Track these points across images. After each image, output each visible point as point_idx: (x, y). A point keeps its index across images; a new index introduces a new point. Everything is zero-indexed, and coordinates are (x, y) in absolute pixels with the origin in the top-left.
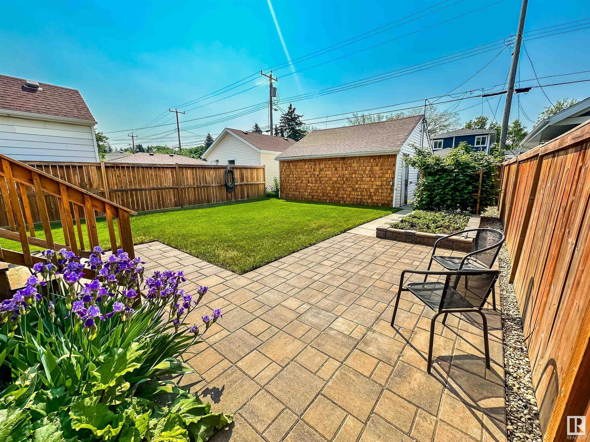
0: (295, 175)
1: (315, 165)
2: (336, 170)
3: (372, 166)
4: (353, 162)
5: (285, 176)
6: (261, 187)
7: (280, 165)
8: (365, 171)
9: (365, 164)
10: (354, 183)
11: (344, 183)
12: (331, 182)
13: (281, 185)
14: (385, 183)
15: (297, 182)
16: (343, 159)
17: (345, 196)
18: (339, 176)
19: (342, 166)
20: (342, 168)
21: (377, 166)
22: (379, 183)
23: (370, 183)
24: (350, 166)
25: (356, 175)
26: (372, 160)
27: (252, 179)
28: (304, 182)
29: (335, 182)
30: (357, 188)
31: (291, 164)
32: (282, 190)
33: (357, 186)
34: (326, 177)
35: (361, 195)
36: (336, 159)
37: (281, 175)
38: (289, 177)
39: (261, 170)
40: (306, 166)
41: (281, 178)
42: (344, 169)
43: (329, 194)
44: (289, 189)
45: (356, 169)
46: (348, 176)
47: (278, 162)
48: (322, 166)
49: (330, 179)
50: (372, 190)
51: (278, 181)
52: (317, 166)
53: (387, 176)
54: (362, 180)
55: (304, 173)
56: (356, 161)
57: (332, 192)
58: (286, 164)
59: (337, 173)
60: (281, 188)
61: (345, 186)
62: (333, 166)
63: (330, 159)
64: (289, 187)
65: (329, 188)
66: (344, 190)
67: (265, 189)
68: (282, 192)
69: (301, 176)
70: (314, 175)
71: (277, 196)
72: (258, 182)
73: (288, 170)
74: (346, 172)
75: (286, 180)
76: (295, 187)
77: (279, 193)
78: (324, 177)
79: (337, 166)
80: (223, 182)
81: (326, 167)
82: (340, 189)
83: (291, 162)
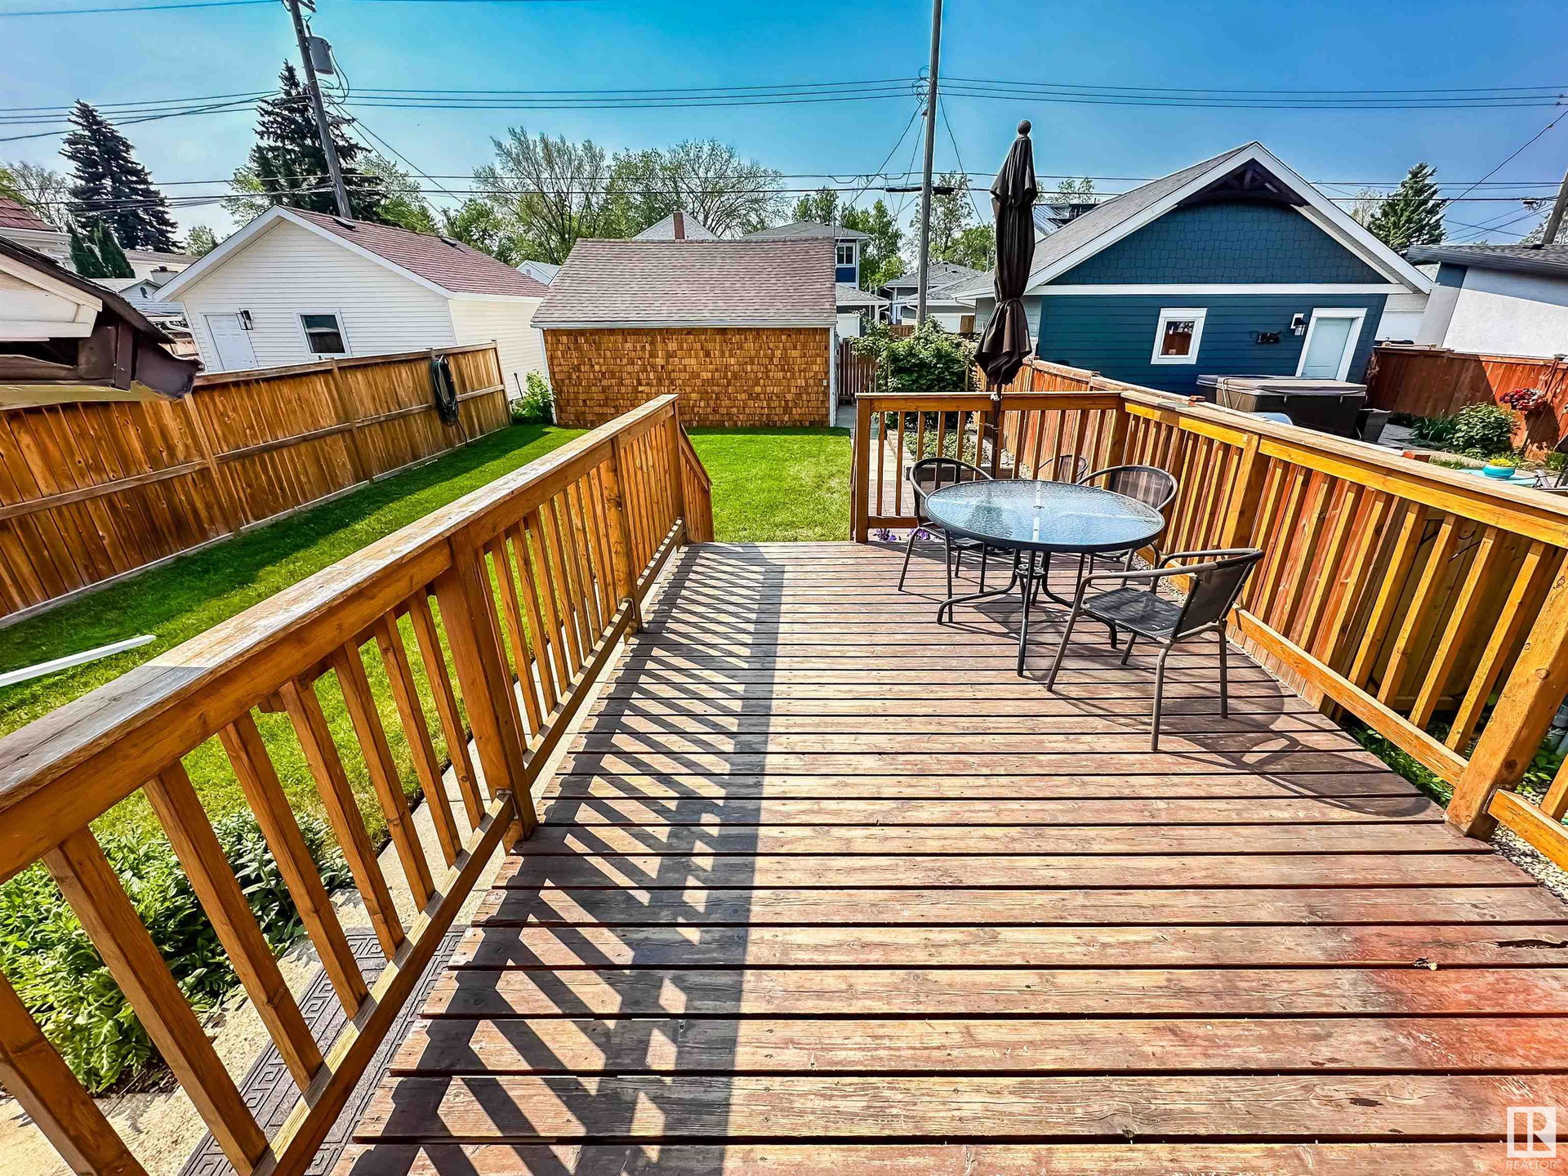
0: (597, 368)
1: (652, 343)
2: (707, 354)
3: (785, 349)
4: (746, 339)
5: (566, 369)
6: (499, 399)
7: (546, 342)
8: (771, 359)
9: (771, 345)
10: (750, 383)
11: (729, 384)
12: (699, 382)
13: (558, 390)
14: (811, 382)
15: (605, 382)
16: (722, 331)
17: (734, 410)
18: (717, 370)
19: (721, 346)
20: (722, 352)
21: (795, 348)
22: (801, 382)
23: (785, 382)
24: (741, 348)
25: (755, 367)
26: (784, 337)
27: (480, 383)
29: (711, 382)
30: (759, 394)
31: (581, 340)
32: (562, 403)
33: (758, 389)
34: (685, 371)
35: (769, 407)
36: (704, 331)
37: (551, 365)
38: (580, 371)
39: (491, 354)
40: (629, 345)
41: (553, 373)
42: (727, 355)
43: (696, 410)
44: (584, 401)
45: (753, 353)
46: (736, 368)
47: (538, 334)
48: (672, 346)
49: (695, 375)
50: (789, 397)
51: (548, 385)
52: (659, 346)
53: (816, 368)
54: (768, 377)
55: (625, 361)
56: (750, 338)
57: (702, 404)
58: (564, 339)
59: (711, 363)
60: (556, 401)
61: (730, 390)
62: (698, 346)
63: (690, 331)
64: (581, 397)
65: (694, 396)
66: (730, 399)
67: (507, 404)
68: (561, 409)
69: (617, 369)
70: (653, 367)
71: (550, 422)
72: (491, 390)
73: (575, 354)
74: (732, 361)
75: (570, 378)
76: (602, 396)
77: (553, 410)
78: (680, 371)
79: (709, 346)
80: (431, 401)
81: (682, 349)
82: (722, 396)
83: (582, 332)
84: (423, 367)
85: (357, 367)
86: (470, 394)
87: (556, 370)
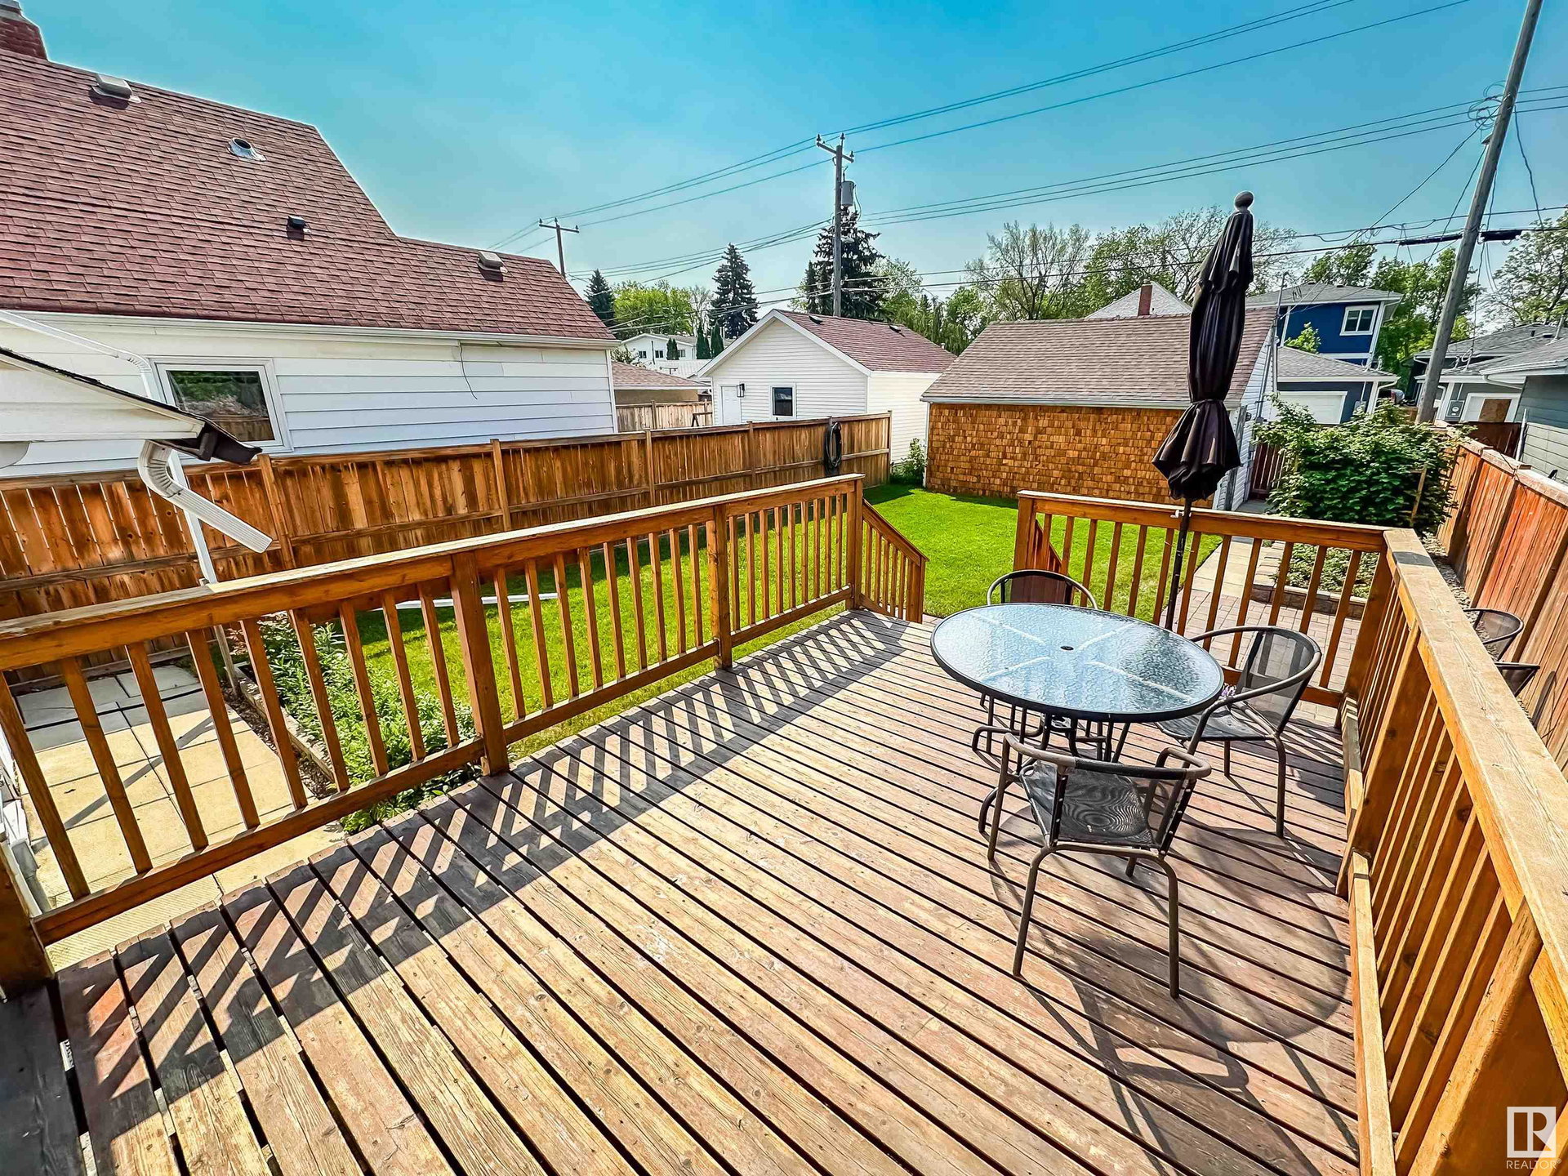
0: (969, 439)
1: (1024, 419)
2: (1078, 433)
4: (1123, 419)
5: (942, 438)
6: (882, 461)
7: (931, 414)
8: (1149, 442)
9: (1152, 427)
10: (1120, 465)
11: (1095, 464)
12: (1063, 460)
13: (931, 457)
15: (973, 453)
16: (1099, 410)
18: (1085, 449)
19: (1094, 426)
20: (1095, 431)
24: (1116, 428)
25: (1128, 449)
27: (868, 446)
28: (993, 454)
29: (1078, 460)
31: (961, 413)
32: (933, 468)
33: (1127, 473)
34: (1052, 448)
36: (1079, 409)
37: (931, 435)
38: (953, 441)
39: (884, 423)
40: (1002, 421)
41: (931, 441)
42: (1100, 433)
44: (952, 468)
45: (1129, 435)
46: (1107, 449)
47: (926, 406)
48: (1044, 423)
49: (1062, 453)
51: (924, 451)
52: (1031, 420)
54: (1141, 461)
55: (995, 434)
56: (1129, 418)
57: (1063, 482)
58: (946, 412)
59: (1080, 442)
60: (929, 467)
61: (1096, 470)
62: (1070, 424)
63: (1064, 409)
64: (950, 464)
65: (1056, 473)
66: (1093, 480)
67: (889, 465)
68: (931, 474)
69: (986, 441)
70: (1021, 442)
71: (918, 484)
72: (878, 452)
73: (952, 426)
74: (1104, 441)
75: (944, 447)
76: (967, 465)
77: (925, 475)
78: (1046, 448)
79: (1082, 425)
80: (821, 457)
81: (1053, 426)
82: (1085, 476)
83: (962, 406)
84: (821, 430)
85: (768, 429)
86: (856, 454)
87: (935, 438)
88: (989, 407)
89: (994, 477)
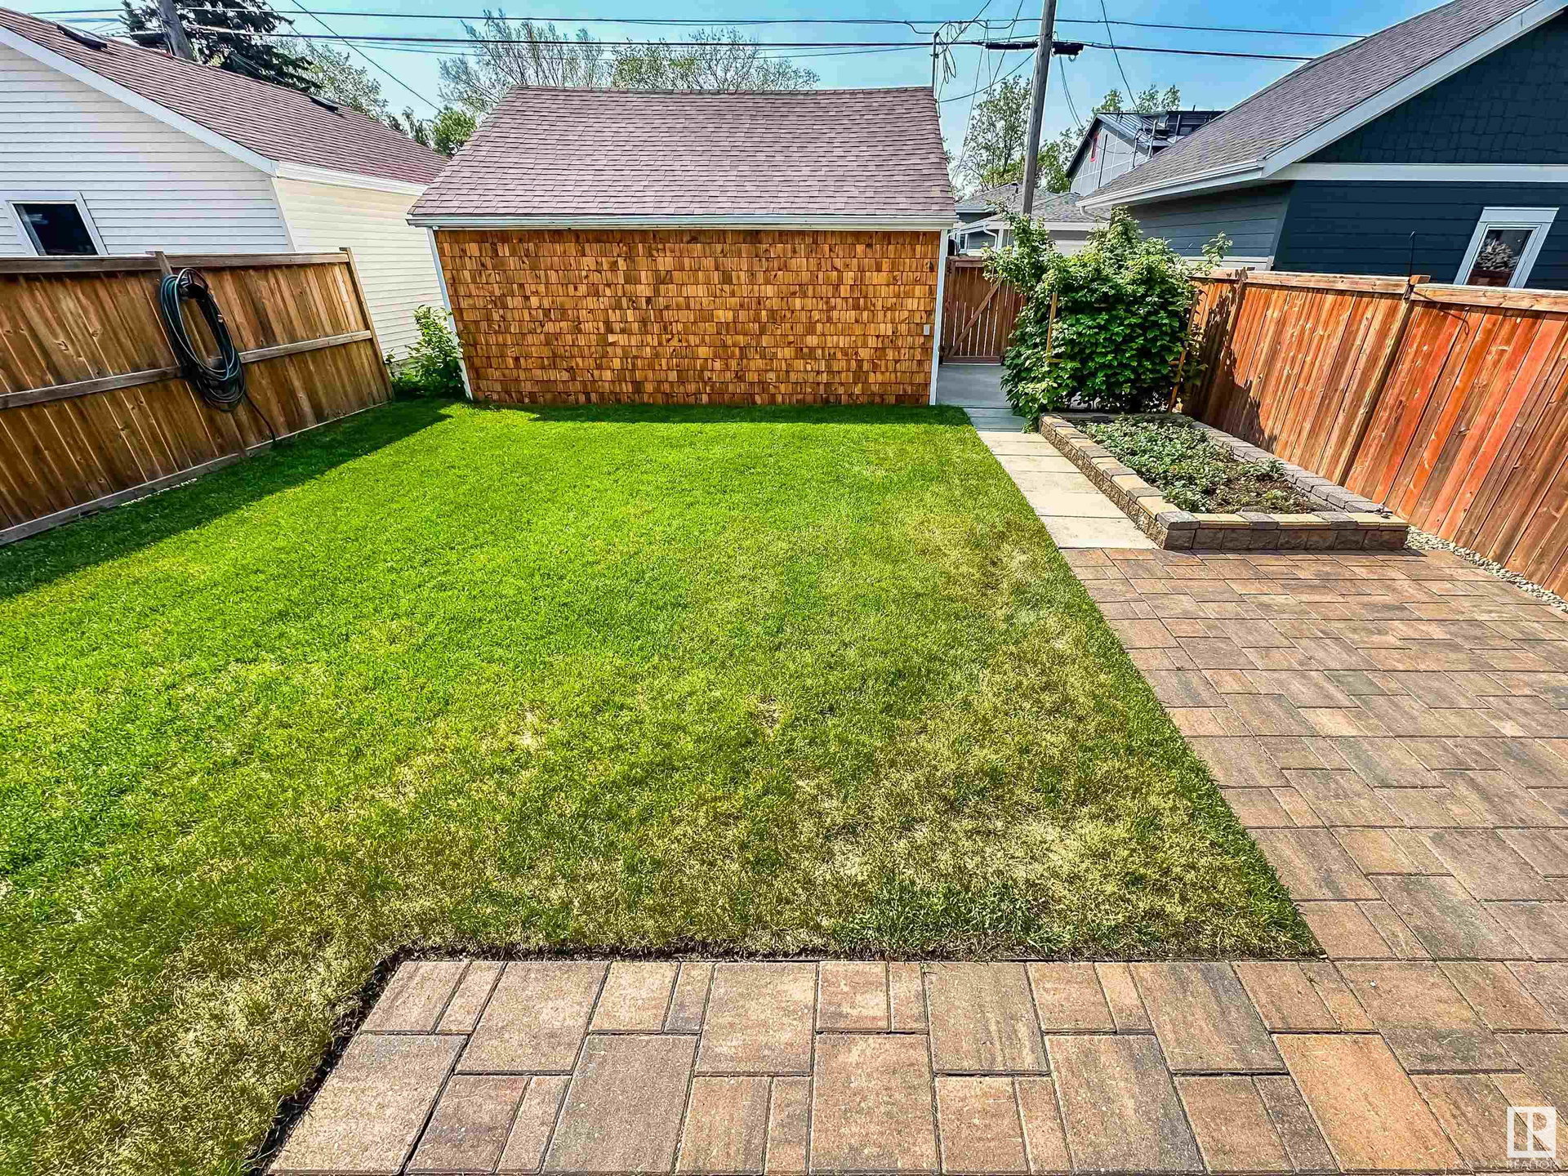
0: (534, 301)
1: (630, 257)
2: (727, 279)
3: (861, 270)
4: (794, 251)
5: (480, 303)
6: (363, 358)
7: (441, 252)
8: (837, 287)
9: (838, 263)
10: (800, 329)
11: (762, 332)
12: (710, 328)
13: (467, 343)
14: (903, 328)
15: (550, 327)
16: (753, 236)
17: (772, 376)
18: (742, 306)
19: (751, 265)
20: (752, 274)
21: (879, 270)
22: (886, 329)
23: (858, 330)
24: (784, 267)
25: (808, 302)
26: (860, 248)
27: (313, 327)
28: (587, 327)
29: (732, 327)
30: (812, 349)
31: (504, 250)
32: (477, 362)
33: (812, 341)
34: (688, 308)
35: (830, 372)
36: (720, 235)
37: (454, 297)
38: (505, 307)
39: (338, 273)
40: (588, 262)
41: (457, 310)
43: (707, 374)
44: (517, 359)
45: (805, 277)
46: (775, 304)
47: (424, 240)
48: (665, 262)
49: (706, 316)
50: (864, 354)
51: (449, 326)
52: (642, 262)
53: (911, 304)
55: (582, 289)
56: (802, 249)
57: (718, 365)
58: (473, 248)
59: (733, 295)
60: (468, 358)
61: (765, 341)
62: (709, 263)
63: (695, 236)
64: (511, 352)
65: (703, 351)
67: (381, 366)
68: (476, 373)
69: (569, 304)
70: (633, 301)
71: (458, 395)
72: (342, 339)
73: (495, 277)
75: (489, 320)
76: (546, 352)
77: (464, 376)
78: (679, 308)
79: (729, 263)
81: (682, 269)
83: (504, 236)
87: (464, 304)
88: (557, 235)
89: (599, 367)
